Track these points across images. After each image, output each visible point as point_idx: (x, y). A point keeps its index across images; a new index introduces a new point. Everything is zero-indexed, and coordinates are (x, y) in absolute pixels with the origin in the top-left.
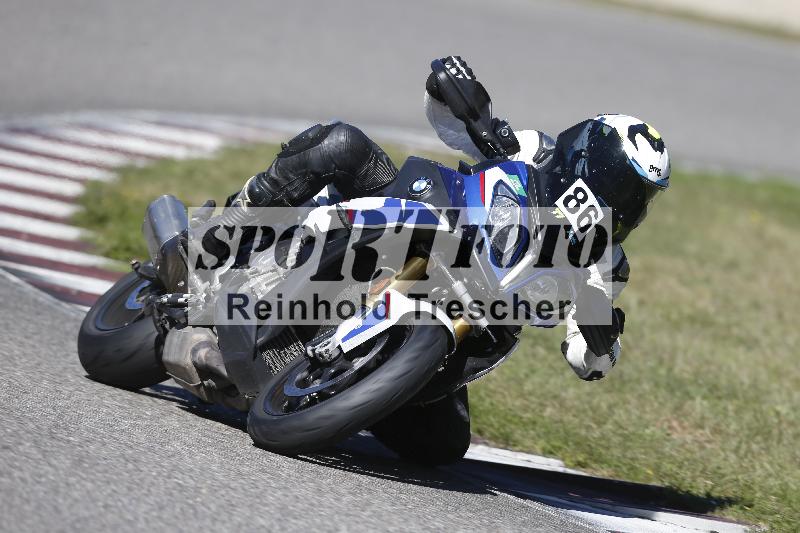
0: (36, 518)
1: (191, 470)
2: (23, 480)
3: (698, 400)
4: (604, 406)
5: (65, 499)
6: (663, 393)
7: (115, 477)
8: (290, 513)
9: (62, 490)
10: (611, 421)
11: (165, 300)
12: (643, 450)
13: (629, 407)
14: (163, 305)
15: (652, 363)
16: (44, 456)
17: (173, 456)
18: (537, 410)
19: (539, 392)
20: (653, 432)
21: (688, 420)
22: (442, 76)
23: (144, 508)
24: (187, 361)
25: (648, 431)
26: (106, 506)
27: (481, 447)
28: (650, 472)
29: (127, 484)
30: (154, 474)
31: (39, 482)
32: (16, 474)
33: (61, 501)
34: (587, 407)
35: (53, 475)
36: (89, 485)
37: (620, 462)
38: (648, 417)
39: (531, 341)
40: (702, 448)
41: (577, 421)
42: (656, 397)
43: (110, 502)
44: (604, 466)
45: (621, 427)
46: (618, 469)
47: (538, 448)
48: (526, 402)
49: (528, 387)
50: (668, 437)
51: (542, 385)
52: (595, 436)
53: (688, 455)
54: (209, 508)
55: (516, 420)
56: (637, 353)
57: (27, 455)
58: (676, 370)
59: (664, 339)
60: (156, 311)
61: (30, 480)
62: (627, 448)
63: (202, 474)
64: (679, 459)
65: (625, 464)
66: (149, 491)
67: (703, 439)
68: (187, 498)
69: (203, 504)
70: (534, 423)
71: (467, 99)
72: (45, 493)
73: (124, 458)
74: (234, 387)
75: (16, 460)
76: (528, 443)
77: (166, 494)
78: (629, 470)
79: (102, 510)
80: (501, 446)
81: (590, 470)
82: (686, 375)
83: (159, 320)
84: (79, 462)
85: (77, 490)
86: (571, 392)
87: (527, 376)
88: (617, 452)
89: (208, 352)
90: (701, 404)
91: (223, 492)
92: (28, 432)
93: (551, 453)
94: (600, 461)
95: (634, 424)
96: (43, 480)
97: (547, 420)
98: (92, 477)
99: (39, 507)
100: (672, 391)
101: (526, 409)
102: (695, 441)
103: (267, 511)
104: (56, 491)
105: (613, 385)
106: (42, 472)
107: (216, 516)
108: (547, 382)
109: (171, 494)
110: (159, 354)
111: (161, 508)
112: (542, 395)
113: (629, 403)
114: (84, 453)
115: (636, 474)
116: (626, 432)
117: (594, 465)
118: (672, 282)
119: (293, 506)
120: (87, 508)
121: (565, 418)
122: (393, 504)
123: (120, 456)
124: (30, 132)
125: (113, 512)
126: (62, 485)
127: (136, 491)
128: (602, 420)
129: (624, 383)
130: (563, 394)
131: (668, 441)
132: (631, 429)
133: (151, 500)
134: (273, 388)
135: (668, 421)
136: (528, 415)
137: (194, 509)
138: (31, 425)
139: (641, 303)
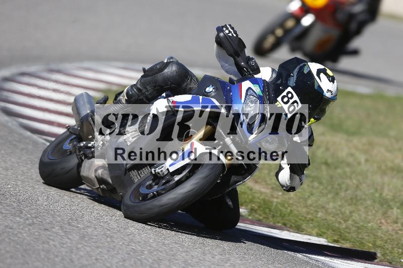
0: (61, 265)
1: (139, 242)
2: (55, 246)
3: (395, 209)
4: (348, 212)
5: (76, 255)
6: (377, 205)
7: (101, 245)
8: (189, 264)
9: (74, 251)
10: (351, 220)
11: (82, 145)
12: (367, 234)
13: (360, 212)
14: (81, 147)
15: (372, 191)
16: (66, 234)
17: (130, 235)
18: (314, 214)
19: (314, 205)
20: (372, 225)
21: (390, 219)
22: (222, 34)
23: (115, 260)
24: (92, 175)
25: (369, 225)
26: (97, 259)
27: (285, 232)
28: (370, 245)
29: (107, 249)
30: (121, 243)
31: (62, 247)
32: (51, 243)
33: (74, 256)
34: (339, 212)
35: (70, 244)
36: (88, 249)
37: (355, 240)
38: (370, 217)
39: (311, 179)
40: (397, 233)
41: (334, 219)
42: (374, 208)
43: (98, 257)
44: (348, 242)
45: (356, 223)
46: (354, 243)
47: (314, 232)
48: (308, 210)
49: (309, 202)
50: (379, 228)
51: (316, 201)
52: (343, 227)
53: (390, 237)
54: (148, 261)
55: (303, 218)
56: (364, 185)
57: (56, 233)
58: (384, 194)
59: (378, 178)
60: (77, 151)
61: (58, 246)
62: (359, 233)
63: (145, 244)
64: (385, 239)
65: (357, 241)
66: (118, 252)
67: (397, 229)
68: (138, 256)
69: (145, 259)
70: (312, 220)
71: (234, 46)
72: (66, 252)
73: (106, 235)
74: (115, 188)
75: (51, 236)
76: (309, 230)
77: (127, 253)
78: (360, 244)
79: (94, 261)
80: (296, 231)
81: (340, 244)
82: (388, 197)
83: (79, 155)
84: (83, 237)
85: (81, 251)
86: (331, 205)
87: (309, 197)
88: (354, 235)
89: (102, 172)
90: (397, 212)
91: (155, 253)
92: (57, 222)
93: (321, 235)
94: (345, 239)
95: (363, 221)
96: (65, 246)
97: (319, 219)
98: (89, 245)
99: (63, 259)
100: (382, 205)
101: (308, 213)
102: (393, 230)
103: (177, 263)
104: (72, 252)
105: (352, 202)
106: (64, 242)
107: (152, 265)
108: (319, 200)
109: (129, 254)
110: (79, 172)
111: (124, 261)
112: (316, 206)
113: (360, 210)
114: (86, 233)
115: (364, 246)
116: (358, 225)
117: (343, 242)
118: (383, 150)
119: (191, 260)
120: (87, 260)
121: (328, 218)
122: (241, 260)
123: (103, 235)
124: (59, 71)
125: (100, 263)
126: (74, 248)
127: (111, 252)
128: (347, 219)
129: (357, 201)
130: (327, 206)
131: (380, 229)
132: (361, 224)
133: (119, 256)
134: (134, 189)
135: (380, 219)
136: (310, 216)
137: (141, 261)
138: (59, 219)
139: (367, 161)
